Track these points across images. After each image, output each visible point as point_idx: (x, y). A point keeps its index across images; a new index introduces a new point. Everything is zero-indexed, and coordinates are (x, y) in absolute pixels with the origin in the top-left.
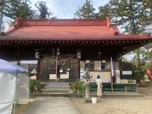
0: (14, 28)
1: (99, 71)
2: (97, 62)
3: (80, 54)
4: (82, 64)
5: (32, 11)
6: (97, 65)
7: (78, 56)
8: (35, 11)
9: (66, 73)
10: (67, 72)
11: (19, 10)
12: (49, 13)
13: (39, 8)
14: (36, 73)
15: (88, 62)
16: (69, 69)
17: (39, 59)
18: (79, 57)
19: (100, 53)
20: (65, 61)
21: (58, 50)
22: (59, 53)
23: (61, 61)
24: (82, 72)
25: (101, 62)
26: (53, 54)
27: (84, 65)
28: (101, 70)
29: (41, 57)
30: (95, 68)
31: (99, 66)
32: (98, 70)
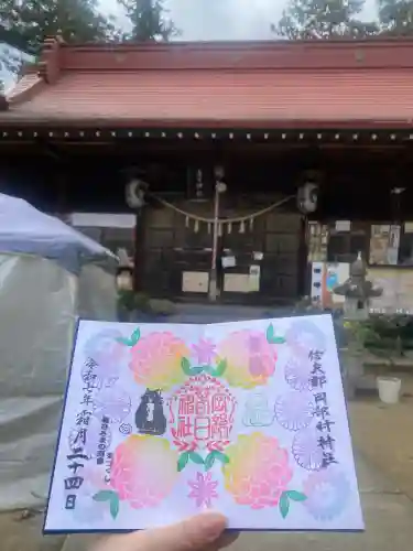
0: (38, 80)
1: (387, 266)
2: (385, 228)
3: (313, 192)
4: (318, 234)
5: (100, 19)
6: (384, 242)
7: (303, 200)
8: (112, 17)
9: (247, 271)
10: (253, 268)
11: (49, 16)
12: (166, 26)
13: (125, 6)
14: (132, 265)
15: (343, 226)
16: (259, 256)
17: (144, 208)
18: (309, 205)
19: (398, 191)
20: (247, 222)
21: (219, 172)
22: (221, 187)
23: (230, 221)
24: (318, 271)
25: (402, 230)
26: (196, 191)
27: (325, 240)
28: (395, 263)
29: (151, 203)
30: (371, 254)
31: (390, 245)
32: (382, 263)
